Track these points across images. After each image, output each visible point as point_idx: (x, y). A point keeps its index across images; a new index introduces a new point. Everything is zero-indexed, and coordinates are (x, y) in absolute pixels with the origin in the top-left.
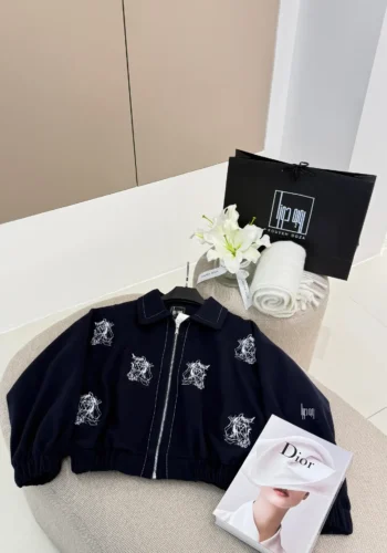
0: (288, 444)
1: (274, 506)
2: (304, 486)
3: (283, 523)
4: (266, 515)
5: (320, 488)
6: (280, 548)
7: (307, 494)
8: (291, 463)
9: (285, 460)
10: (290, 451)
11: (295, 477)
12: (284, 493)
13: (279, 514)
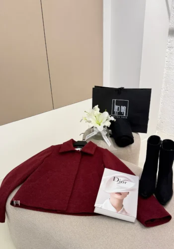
0: (114, 178)
1: (117, 199)
2: (126, 190)
3: (123, 204)
4: (116, 203)
5: (132, 190)
6: (126, 212)
7: (128, 193)
8: (118, 183)
9: (116, 182)
10: (116, 179)
11: (122, 188)
12: (120, 194)
13: (121, 201)
